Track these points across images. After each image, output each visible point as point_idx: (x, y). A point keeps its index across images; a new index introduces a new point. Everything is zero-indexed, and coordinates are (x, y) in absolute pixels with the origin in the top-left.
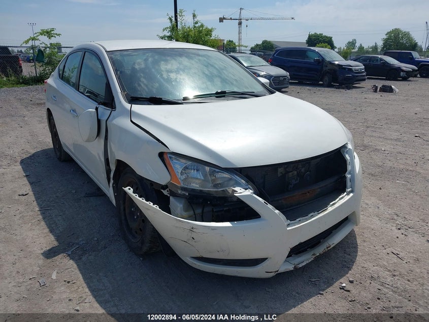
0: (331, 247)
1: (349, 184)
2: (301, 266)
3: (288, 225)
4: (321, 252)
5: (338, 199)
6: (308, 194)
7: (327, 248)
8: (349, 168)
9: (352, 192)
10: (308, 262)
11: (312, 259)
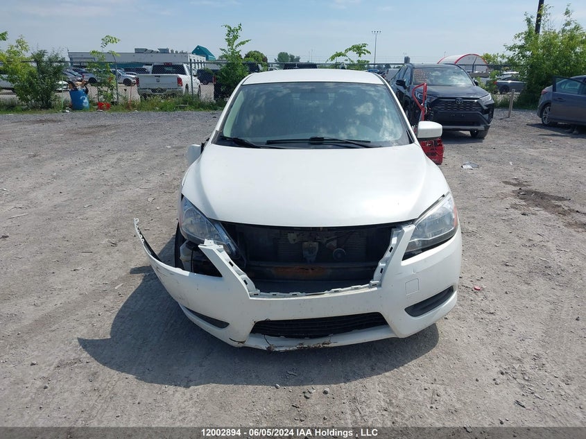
0: (330, 345)
1: (377, 273)
2: (277, 350)
3: (256, 295)
4: (312, 346)
5: (350, 288)
6: (310, 271)
7: (323, 344)
8: (388, 254)
9: (379, 285)
10: (288, 349)
11: (295, 348)
